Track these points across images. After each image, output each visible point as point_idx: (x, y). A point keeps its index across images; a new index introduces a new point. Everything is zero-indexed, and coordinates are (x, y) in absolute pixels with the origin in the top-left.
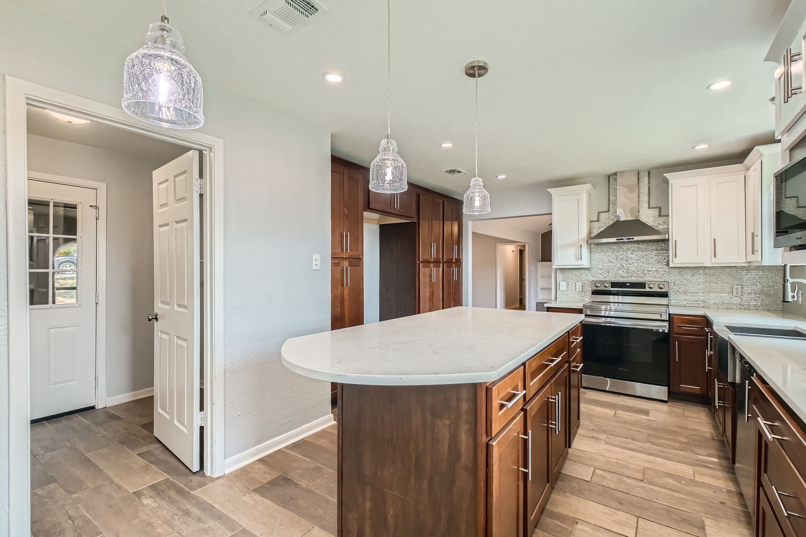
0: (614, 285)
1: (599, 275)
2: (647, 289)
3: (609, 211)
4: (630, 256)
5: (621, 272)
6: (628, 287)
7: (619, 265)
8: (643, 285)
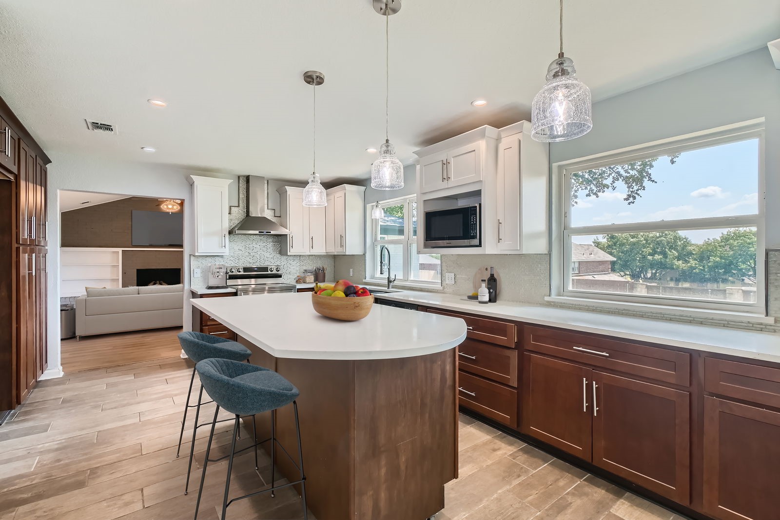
0: (245, 269)
1: (231, 262)
2: (269, 272)
3: (238, 206)
4: (255, 246)
5: (248, 259)
6: (256, 271)
7: (247, 254)
8: (266, 269)
